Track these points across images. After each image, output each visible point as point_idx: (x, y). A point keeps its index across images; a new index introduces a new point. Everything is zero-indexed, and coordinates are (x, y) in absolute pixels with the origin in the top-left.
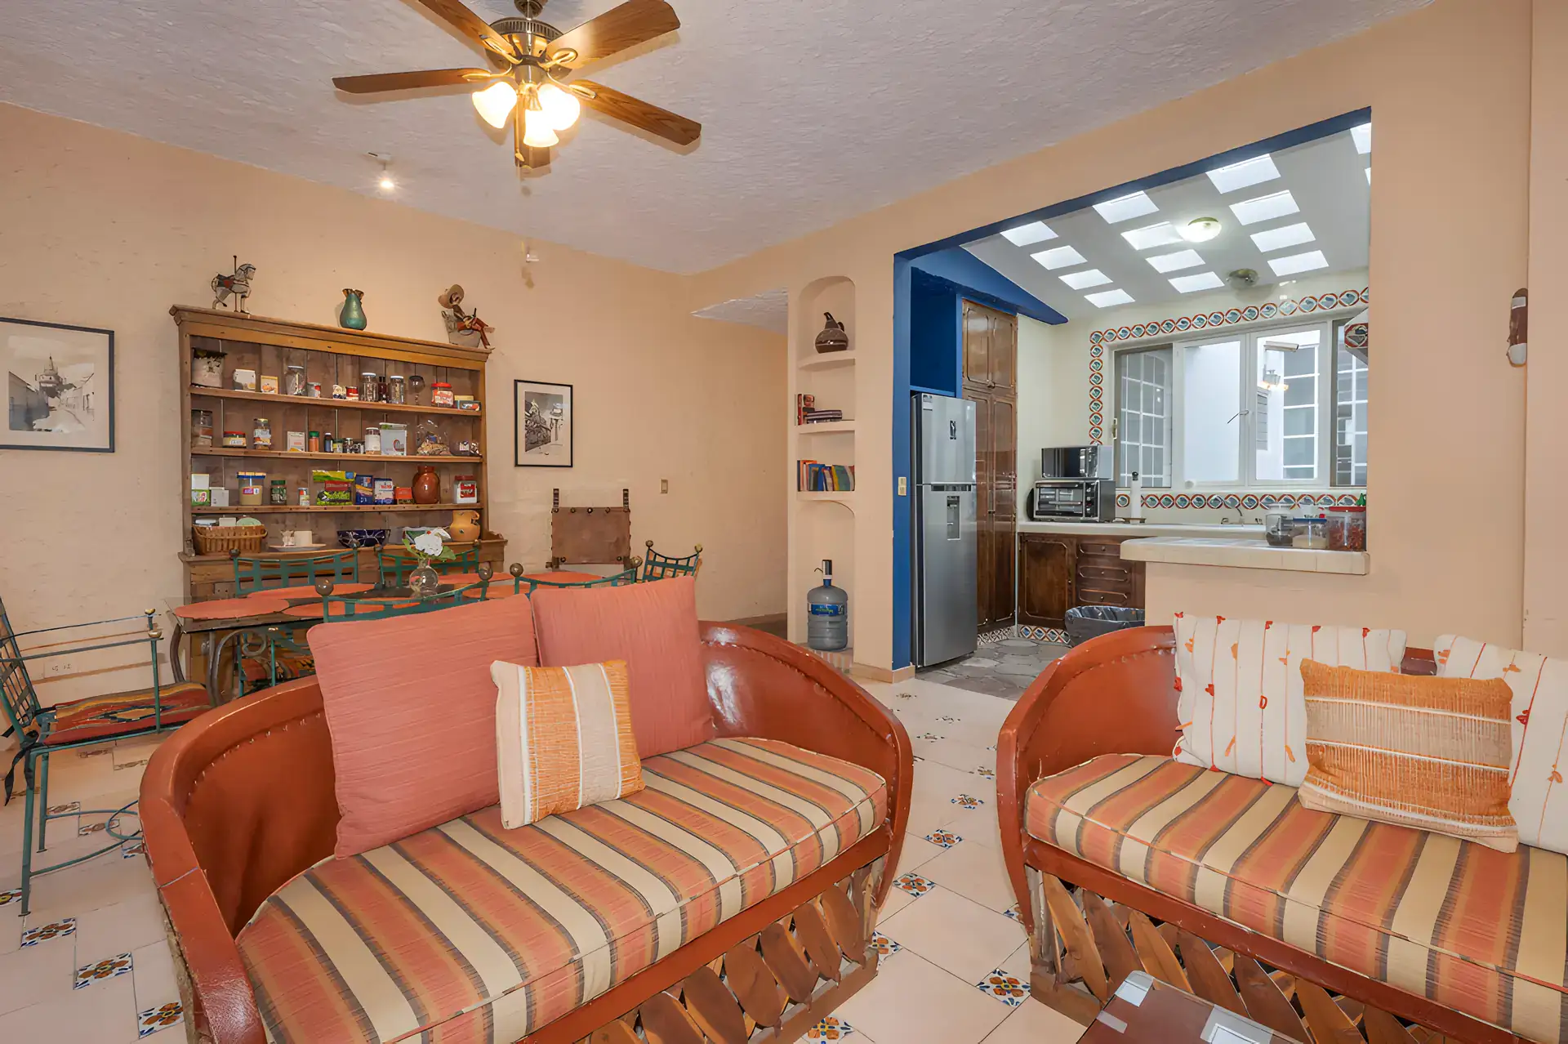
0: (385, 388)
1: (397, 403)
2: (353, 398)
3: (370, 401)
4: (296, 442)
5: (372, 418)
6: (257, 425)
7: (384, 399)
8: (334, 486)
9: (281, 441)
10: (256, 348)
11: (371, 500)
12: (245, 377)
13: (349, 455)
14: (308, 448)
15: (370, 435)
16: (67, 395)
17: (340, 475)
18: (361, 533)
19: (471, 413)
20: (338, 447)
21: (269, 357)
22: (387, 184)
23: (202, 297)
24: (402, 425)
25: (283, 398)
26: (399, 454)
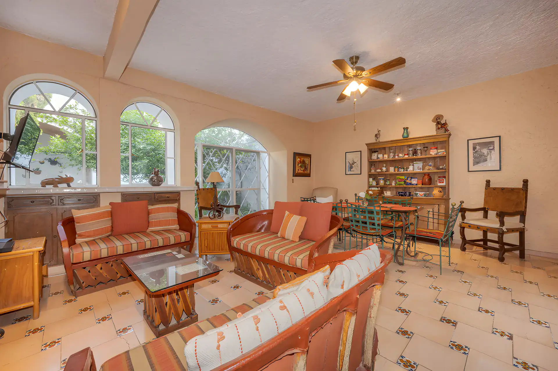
0: (416, 152)
1: (419, 156)
2: (406, 156)
3: (411, 157)
4: (392, 170)
5: (412, 161)
6: (383, 166)
7: (415, 155)
8: (401, 180)
9: (387, 170)
10: (385, 148)
11: (411, 184)
12: (380, 156)
13: (405, 172)
14: (395, 171)
15: (410, 166)
16: (355, 164)
17: (403, 177)
18: (399, 192)
19: (443, 155)
20: (402, 170)
21: (387, 150)
22: (398, 99)
23: (373, 140)
24: (421, 162)
25: (389, 159)
26: (419, 171)
